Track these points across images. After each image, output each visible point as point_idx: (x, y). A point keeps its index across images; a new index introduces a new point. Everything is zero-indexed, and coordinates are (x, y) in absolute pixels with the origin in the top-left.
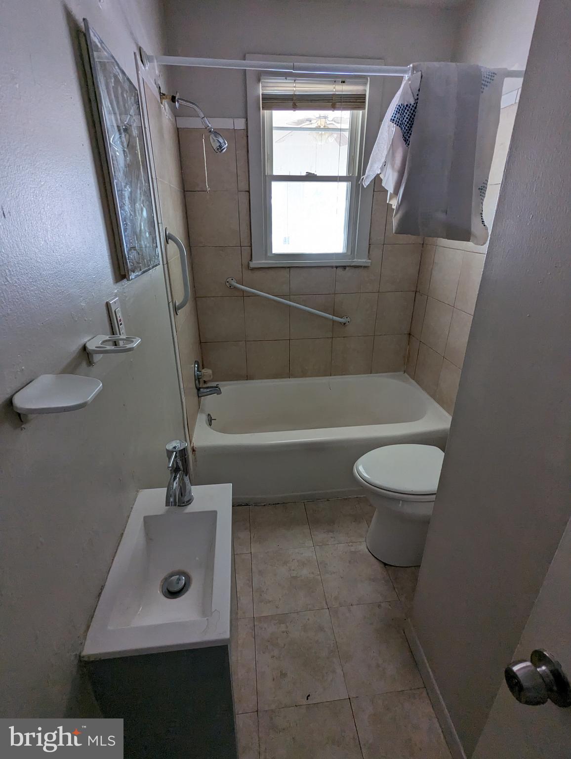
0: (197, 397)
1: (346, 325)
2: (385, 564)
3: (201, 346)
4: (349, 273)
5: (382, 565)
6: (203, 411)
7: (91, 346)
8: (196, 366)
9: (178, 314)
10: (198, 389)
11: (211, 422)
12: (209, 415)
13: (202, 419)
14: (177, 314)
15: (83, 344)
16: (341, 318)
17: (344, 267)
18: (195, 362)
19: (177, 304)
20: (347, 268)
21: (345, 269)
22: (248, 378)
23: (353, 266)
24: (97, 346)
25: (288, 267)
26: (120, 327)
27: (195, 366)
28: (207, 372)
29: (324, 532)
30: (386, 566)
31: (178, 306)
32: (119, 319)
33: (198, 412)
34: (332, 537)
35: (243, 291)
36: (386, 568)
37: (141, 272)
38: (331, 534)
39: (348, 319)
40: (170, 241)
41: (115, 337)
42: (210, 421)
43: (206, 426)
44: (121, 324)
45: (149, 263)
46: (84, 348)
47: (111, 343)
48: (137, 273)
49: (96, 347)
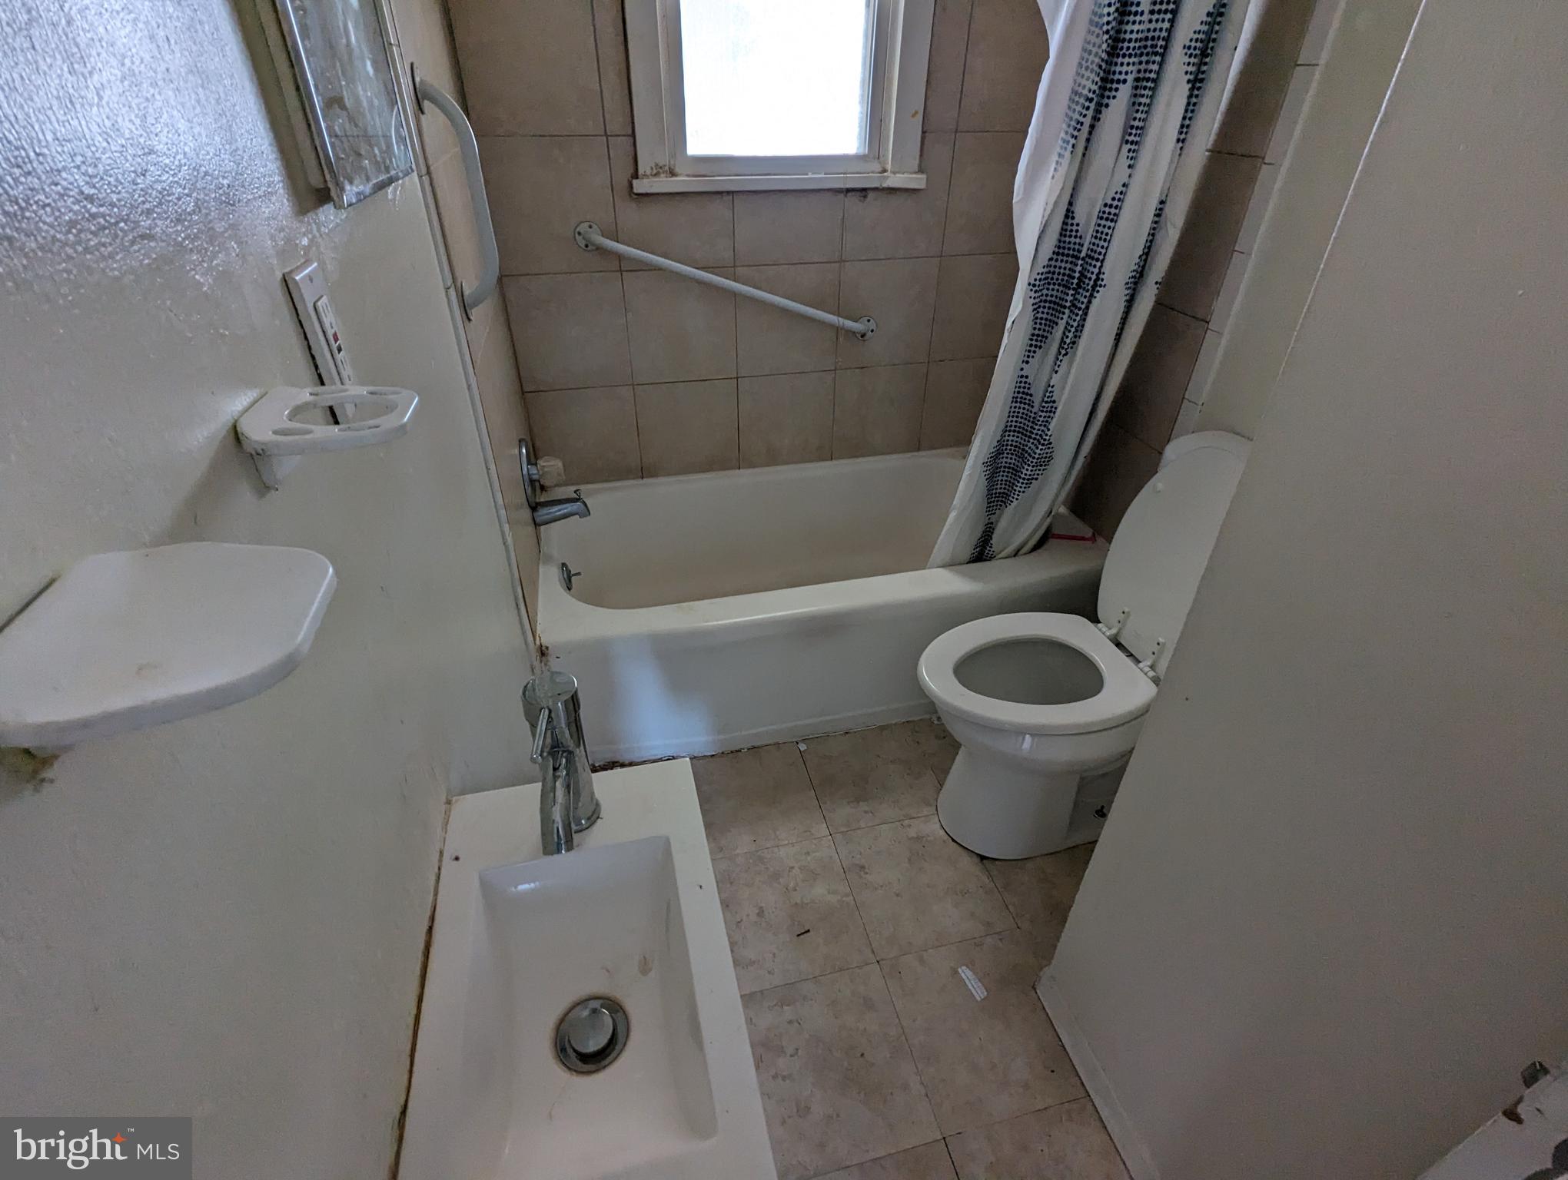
0: (533, 525)
1: (865, 338)
2: (982, 858)
3: (524, 399)
4: (873, 207)
5: (977, 860)
6: (549, 559)
7: (259, 432)
8: (524, 451)
9: (471, 318)
10: (534, 507)
11: (570, 581)
12: (564, 565)
13: (549, 578)
14: (469, 320)
15: (230, 424)
16: (856, 322)
17: (864, 191)
18: (520, 441)
19: (467, 292)
20: (871, 195)
21: (865, 197)
22: (644, 472)
23: (884, 189)
24: (278, 426)
25: (728, 193)
26: (339, 357)
27: (520, 452)
28: (551, 466)
29: (849, 803)
30: (984, 861)
31: (469, 296)
32: (330, 333)
33: (538, 564)
34: (866, 812)
35: (620, 257)
36: (983, 864)
37: (371, 184)
38: (863, 806)
39: (872, 325)
40: (426, 104)
41: (330, 395)
42: (568, 579)
43: (562, 590)
44: (340, 350)
45: (388, 161)
46: (236, 435)
47: (320, 415)
48: (361, 187)
49: (275, 432)
